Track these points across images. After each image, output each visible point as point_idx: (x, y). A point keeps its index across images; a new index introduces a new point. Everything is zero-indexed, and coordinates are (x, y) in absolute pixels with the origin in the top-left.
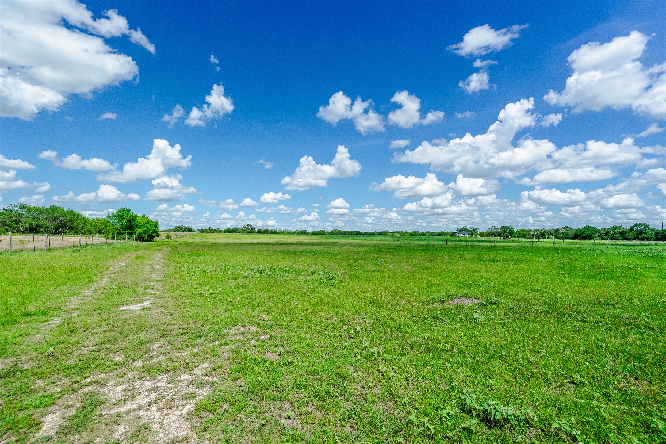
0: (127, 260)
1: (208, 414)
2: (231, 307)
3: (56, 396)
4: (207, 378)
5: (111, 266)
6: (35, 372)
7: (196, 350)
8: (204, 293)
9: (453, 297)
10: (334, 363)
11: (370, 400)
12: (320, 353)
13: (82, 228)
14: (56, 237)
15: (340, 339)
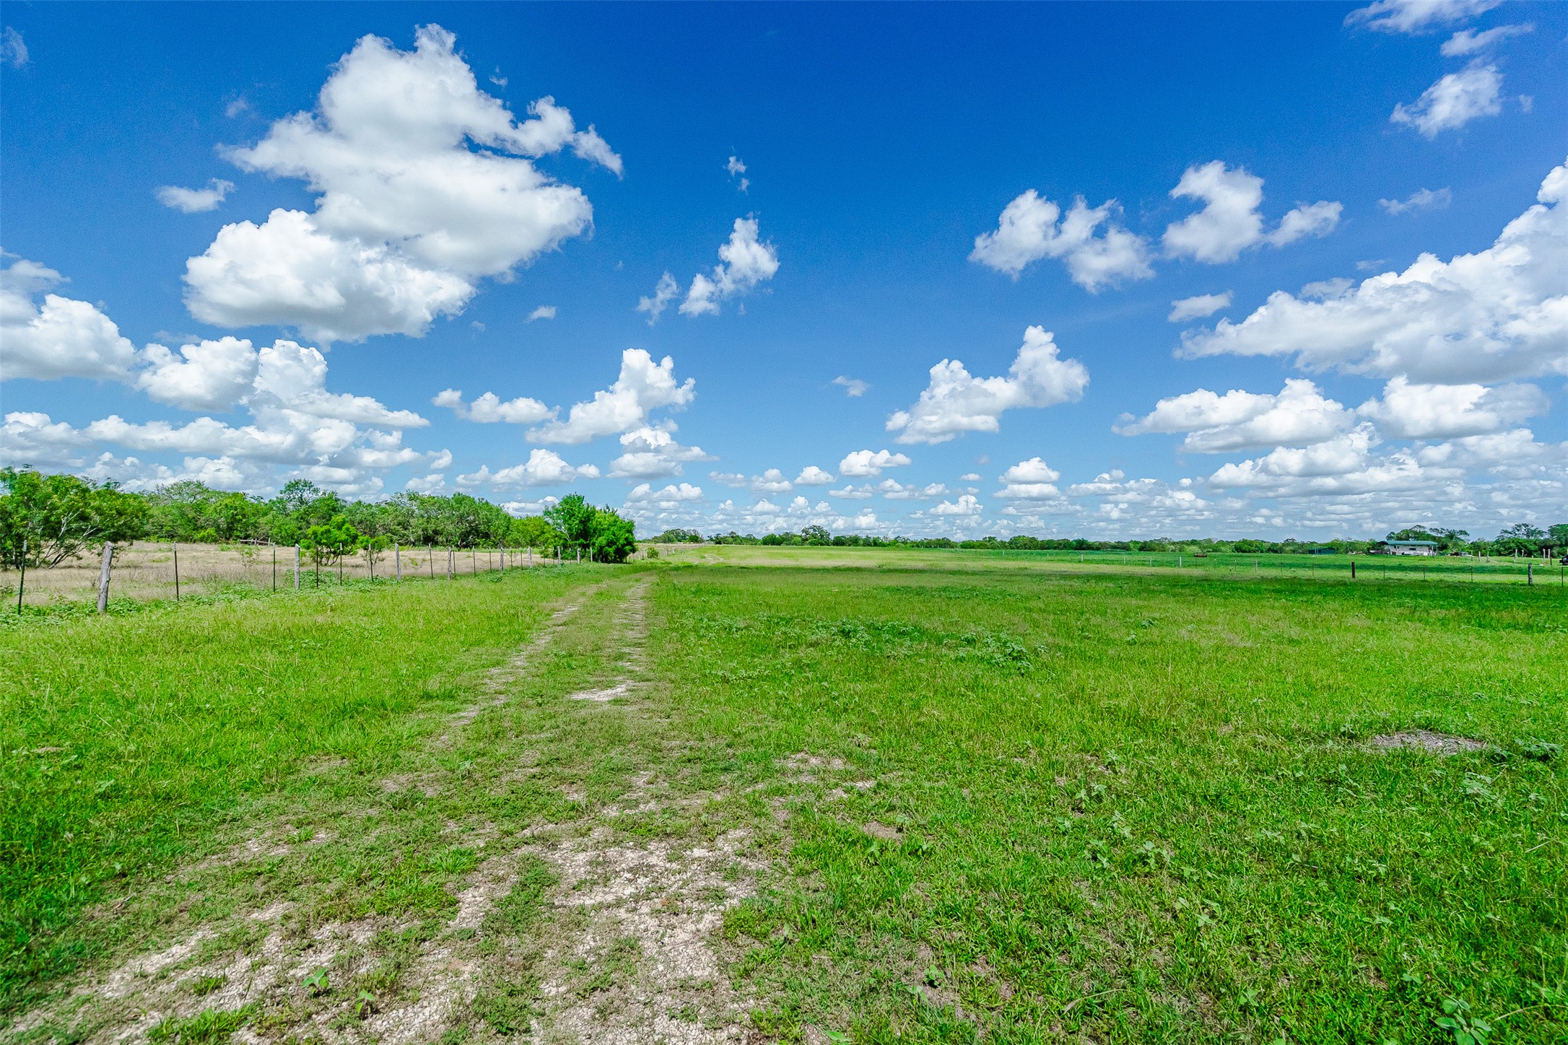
0: (581, 600)
1: (750, 940)
2: (786, 711)
3: (478, 855)
4: (744, 861)
5: (554, 610)
6: (443, 805)
7: (719, 798)
8: (728, 674)
9: (1385, 728)
10: (1037, 867)
11: (1142, 978)
12: (1000, 838)
13: (504, 536)
14: (464, 553)
15: (1050, 810)
